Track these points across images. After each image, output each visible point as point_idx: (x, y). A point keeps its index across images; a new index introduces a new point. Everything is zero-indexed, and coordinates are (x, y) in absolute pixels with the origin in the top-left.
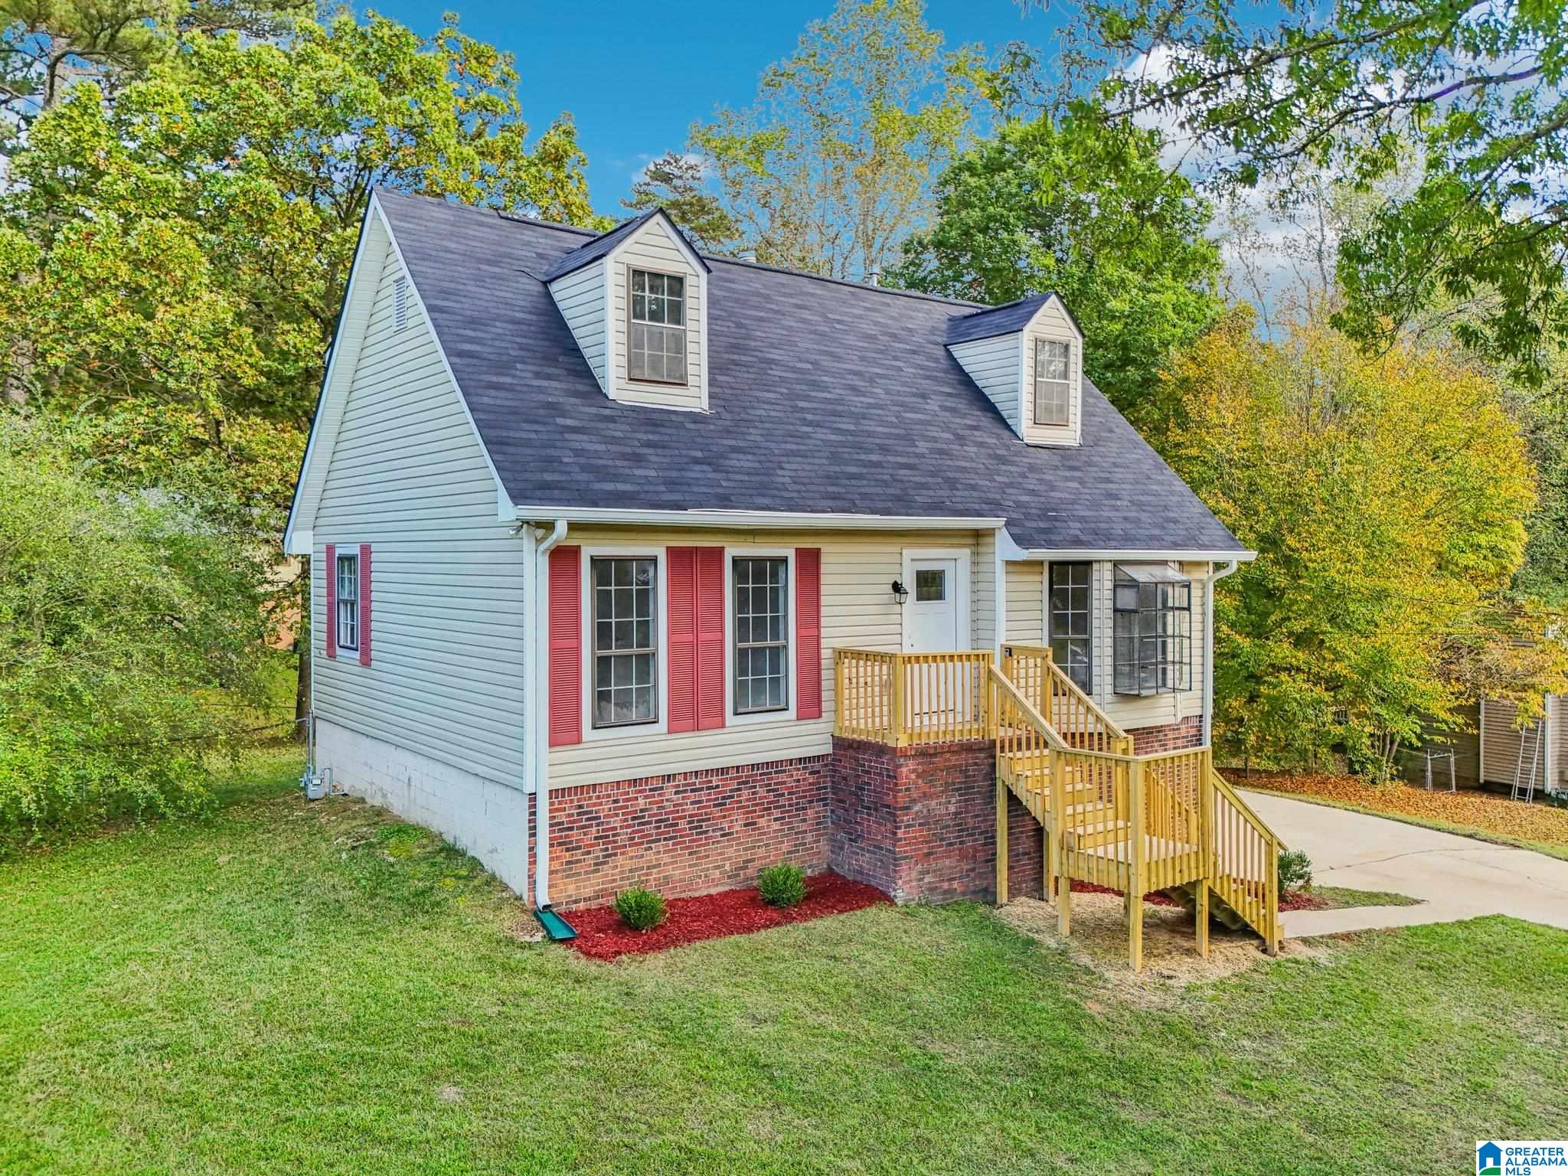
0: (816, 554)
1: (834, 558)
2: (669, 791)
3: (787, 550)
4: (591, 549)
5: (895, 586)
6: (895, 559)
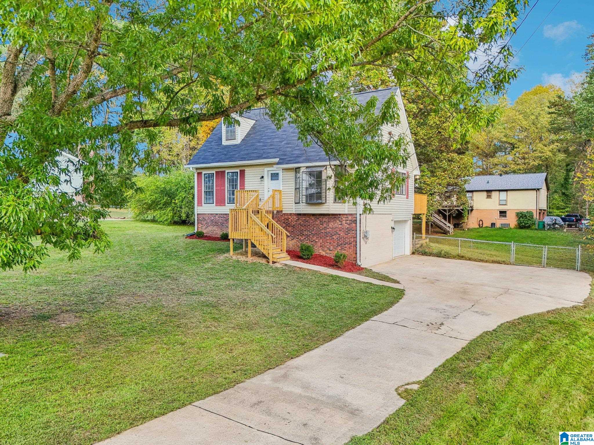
0: (244, 170)
1: (248, 171)
2: (217, 217)
3: (238, 170)
4: (204, 172)
5: (263, 177)
6: (262, 171)
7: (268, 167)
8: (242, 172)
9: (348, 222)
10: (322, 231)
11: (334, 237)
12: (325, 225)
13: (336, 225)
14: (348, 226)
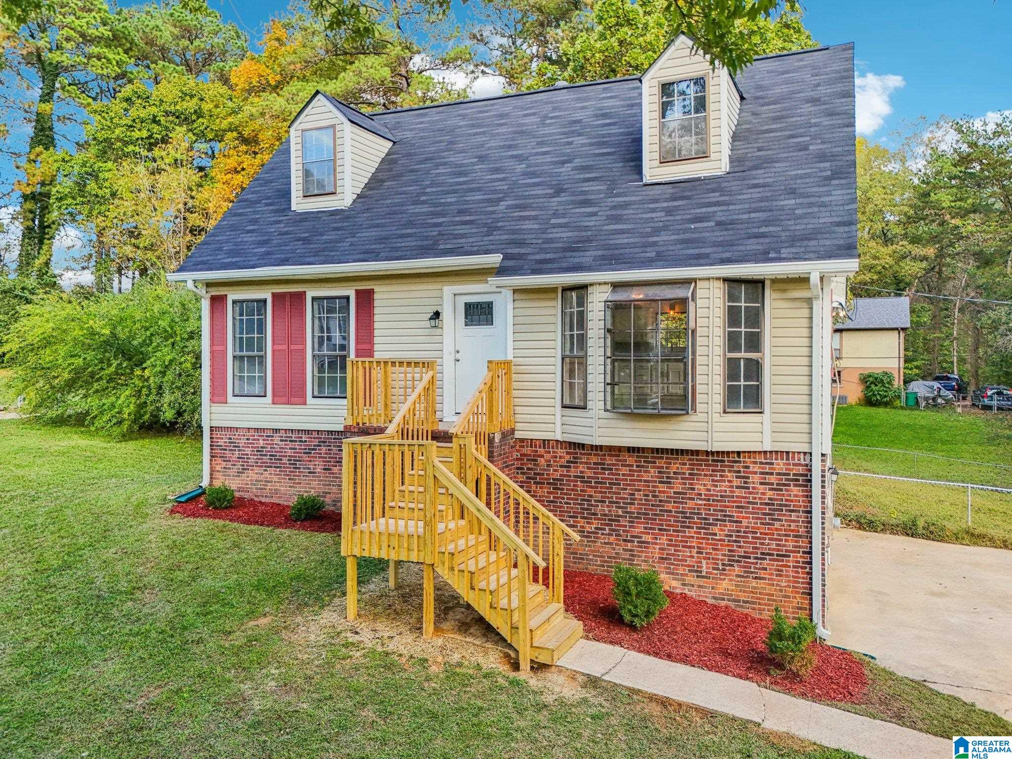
0: (371, 292)
1: (383, 295)
2: (277, 440)
3: (350, 292)
4: (233, 295)
5: (437, 315)
6: (436, 294)
7: (454, 283)
8: (366, 299)
9: (773, 479)
10: (670, 506)
11: (716, 529)
12: (679, 488)
13: (724, 486)
14: (770, 494)
